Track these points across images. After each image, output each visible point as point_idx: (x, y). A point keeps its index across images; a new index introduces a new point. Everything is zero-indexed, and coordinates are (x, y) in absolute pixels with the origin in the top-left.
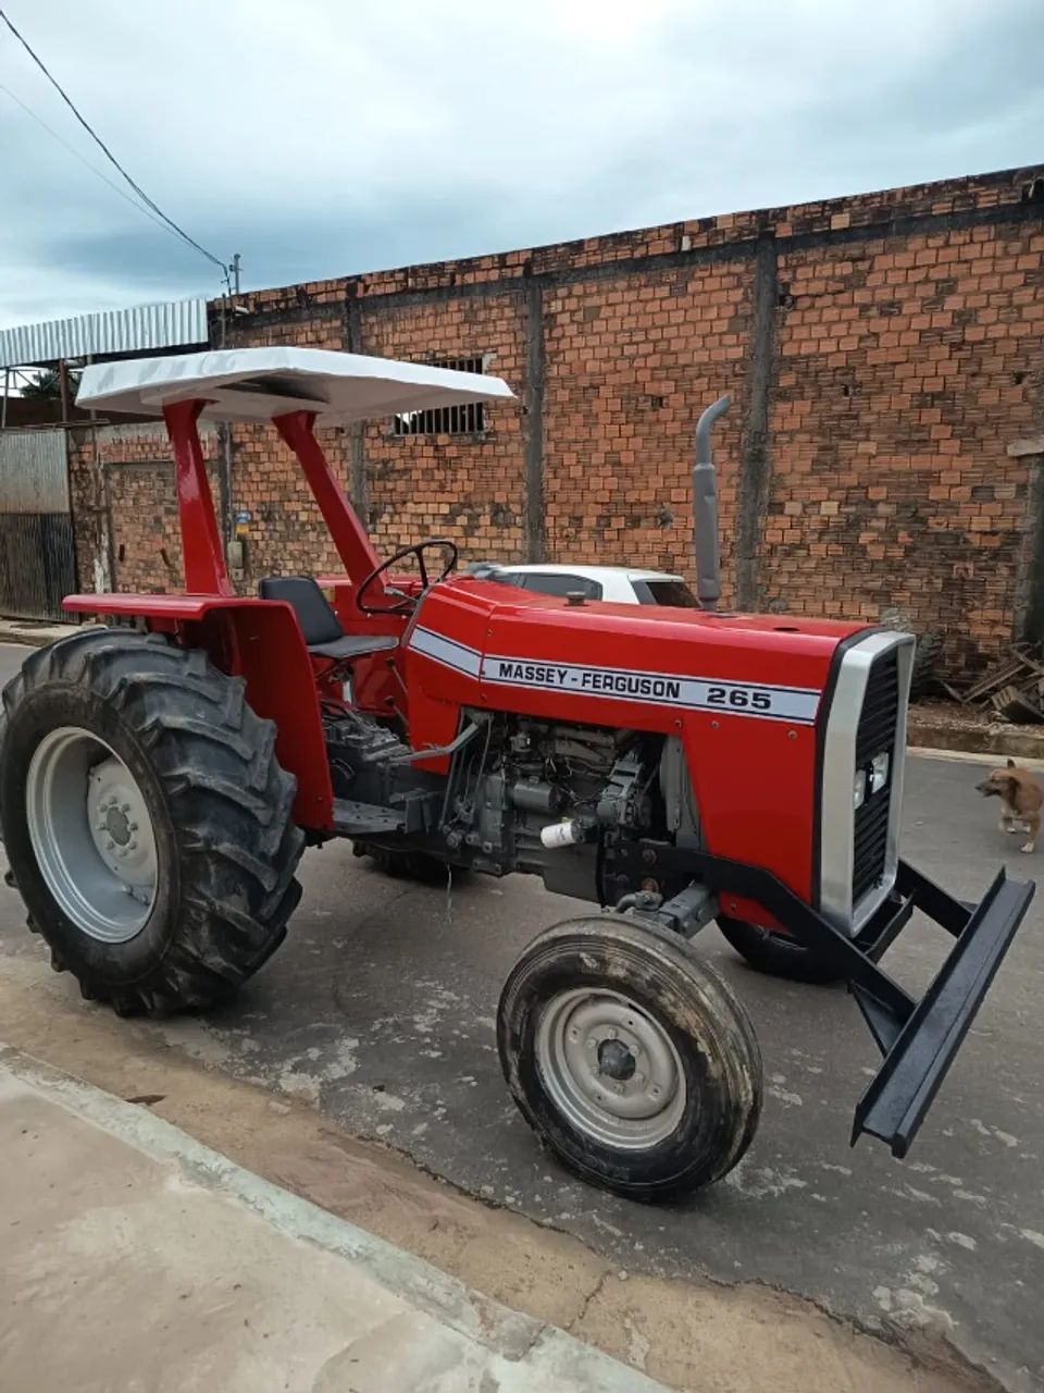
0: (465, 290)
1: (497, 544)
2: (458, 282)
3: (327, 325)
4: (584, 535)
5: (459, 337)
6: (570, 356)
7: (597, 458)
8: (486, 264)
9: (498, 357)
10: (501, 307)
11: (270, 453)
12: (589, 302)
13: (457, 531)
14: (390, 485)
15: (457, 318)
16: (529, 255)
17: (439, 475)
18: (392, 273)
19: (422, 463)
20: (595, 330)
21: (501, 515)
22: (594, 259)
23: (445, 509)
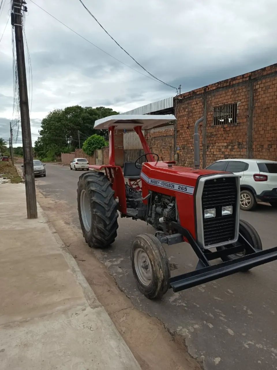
0: (233, 86)
1: (239, 153)
2: (231, 84)
3: (199, 99)
4: (264, 150)
5: (231, 98)
6: (261, 100)
7: (268, 128)
8: (239, 78)
9: (241, 102)
10: (242, 89)
11: (185, 132)
12: (267, 84)
13: (228, 150)
14: (212, 139)
15: (230, 93)
16: (250, 74)
17: (224, 135)
18: (215, 84)
19: (220, 132)
20: (269, 92)
21: (240, 145)
22: (269, 72)
23: (225, 144)
